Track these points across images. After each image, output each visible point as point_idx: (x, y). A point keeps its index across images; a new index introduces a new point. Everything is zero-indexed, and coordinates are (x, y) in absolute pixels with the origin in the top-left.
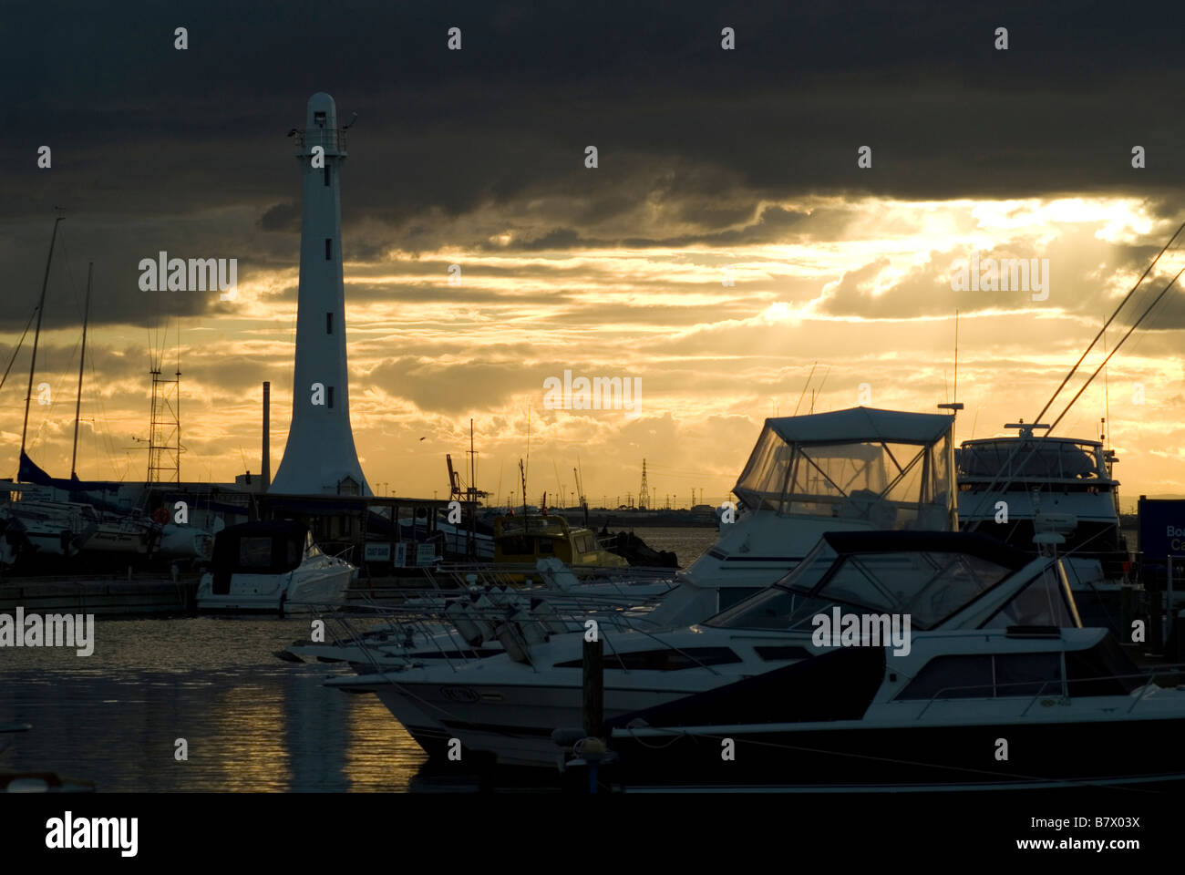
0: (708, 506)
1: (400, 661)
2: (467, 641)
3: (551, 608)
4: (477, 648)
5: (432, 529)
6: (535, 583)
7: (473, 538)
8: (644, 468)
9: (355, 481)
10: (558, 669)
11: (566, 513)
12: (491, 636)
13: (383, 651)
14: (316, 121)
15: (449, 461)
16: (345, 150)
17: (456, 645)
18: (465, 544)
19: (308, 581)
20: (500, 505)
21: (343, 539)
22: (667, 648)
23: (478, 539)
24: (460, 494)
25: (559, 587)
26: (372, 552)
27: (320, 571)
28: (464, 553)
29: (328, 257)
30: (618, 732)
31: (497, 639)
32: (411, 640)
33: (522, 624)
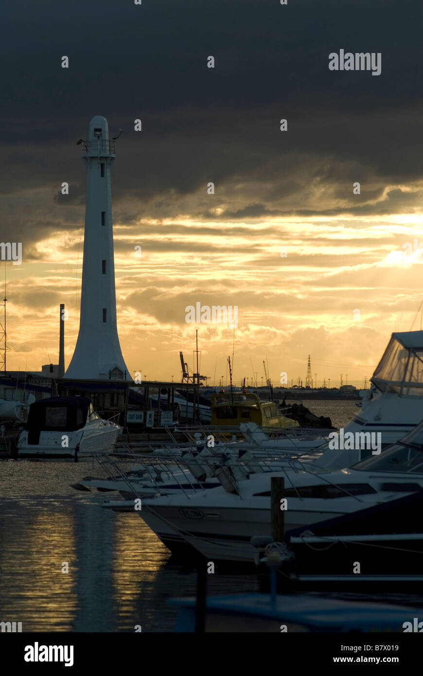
0: (351, 386)
1: (152, 491)
2: (196, 478)
3: (252, 456)
4: (202, 482)
5: (171, 402)
6: (238, 438)
7: (198, 407)
8: (309, 361)
9: (121, 371)
10: (255, 497)
11: (258, 390)
12: (213, 475)
13: (141, 484)
14: (95, 134)
15: (181, 356)
16: (114, 154)
17: (188, 480)
18: (192, 412)
19: (90, 436)
20: (215, 385)
21: (113, 408)
22: (327, 484)
23: (200, 408)
24: (188, 378)
25: (254, 442)
26: (132, 417)
27: (98, 429)
28: (192, 417)
29: (103, 224)
30: (294, 540)
31: (217, 477)
32: (160, 477)
33: (232, 467)
